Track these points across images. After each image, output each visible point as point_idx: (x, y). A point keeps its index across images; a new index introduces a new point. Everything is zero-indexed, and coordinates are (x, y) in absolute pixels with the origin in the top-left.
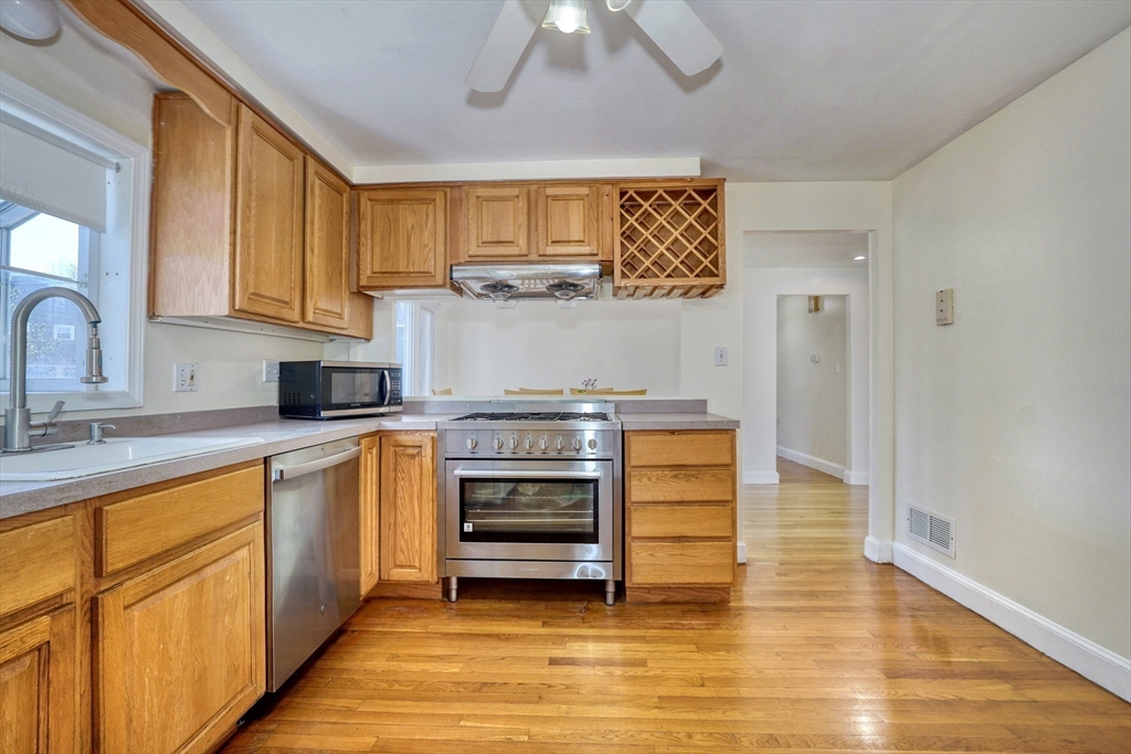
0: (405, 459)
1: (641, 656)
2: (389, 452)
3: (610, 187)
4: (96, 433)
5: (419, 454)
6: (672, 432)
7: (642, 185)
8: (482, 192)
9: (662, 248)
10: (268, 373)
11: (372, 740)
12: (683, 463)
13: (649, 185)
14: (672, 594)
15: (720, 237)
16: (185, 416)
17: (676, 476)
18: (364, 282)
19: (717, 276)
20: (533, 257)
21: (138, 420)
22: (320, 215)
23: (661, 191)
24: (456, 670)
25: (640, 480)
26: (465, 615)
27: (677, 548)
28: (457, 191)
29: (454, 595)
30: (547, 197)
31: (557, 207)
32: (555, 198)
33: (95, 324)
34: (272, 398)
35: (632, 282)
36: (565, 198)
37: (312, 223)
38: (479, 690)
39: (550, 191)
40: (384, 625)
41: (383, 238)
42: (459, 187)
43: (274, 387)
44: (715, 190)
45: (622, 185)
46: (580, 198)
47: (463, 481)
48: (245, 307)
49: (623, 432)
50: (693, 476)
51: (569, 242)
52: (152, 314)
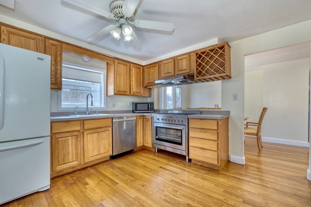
0: (147, 121)
1: (178, 172)
2: (145, 119)
3: (193, 53)
4: (97, 113)
5: (149, 120)
6: (201, 119)
7: (202, 50)
8: (165, 62)
9: (208, 67)
10: (130, 104)
11: (122, 166)
12: (203, 128)
13: (204, 50)
14: (203, 164)
15: (225, 60)
16: (113, 111)
17: (201, 131)
18: (145, 86)
19: (225, 73)
20: (176, 75)
21: (105, 111)
22: (134, 74)
23: (208, 51)
24: (143, 163)
25: (192, 131)
26: (158, 156)
27: (202, 151)
28: (160, 63)
29: (156, 152)
30: (178, 60)
31: (180, 61)
32: (180, 59)
33: (92, 98)
34: (131, 109)
35: (200, 78)
36: (182, 59)
37: (132, 76)
38: (143, 167)
39: (179, 58)
40: (141, 153)
41: (148, 76)
42: (161, 62)
43: (131, 107)
44: (224, 47)
45: (197, 52)
46: (185, 58)
47: (157, 127)
48: (116, 93)
49: (188, 119)
50: (206, 132)
51: (183, 70)
52: (107, 95)
